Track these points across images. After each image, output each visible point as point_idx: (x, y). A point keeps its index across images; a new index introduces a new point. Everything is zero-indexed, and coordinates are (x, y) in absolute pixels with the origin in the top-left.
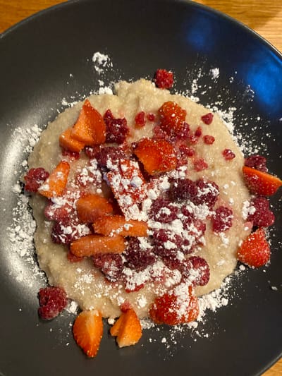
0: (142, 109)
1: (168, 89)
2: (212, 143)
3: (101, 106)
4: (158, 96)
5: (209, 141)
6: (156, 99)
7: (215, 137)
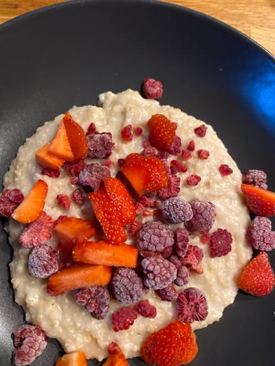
0: (129, 122)
1: (157, 100)
2: (206, 158)
3: (84, 120)
4: (147, 108)
5: (203, 155)
6: (144, 111)
7: (209, 151)
